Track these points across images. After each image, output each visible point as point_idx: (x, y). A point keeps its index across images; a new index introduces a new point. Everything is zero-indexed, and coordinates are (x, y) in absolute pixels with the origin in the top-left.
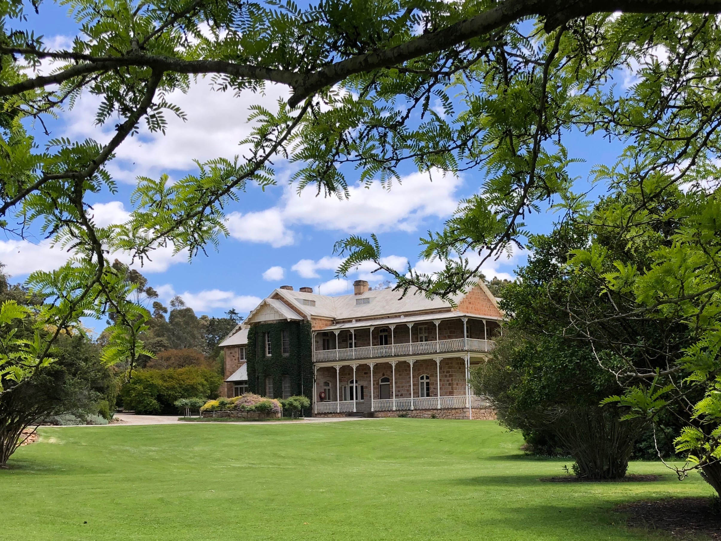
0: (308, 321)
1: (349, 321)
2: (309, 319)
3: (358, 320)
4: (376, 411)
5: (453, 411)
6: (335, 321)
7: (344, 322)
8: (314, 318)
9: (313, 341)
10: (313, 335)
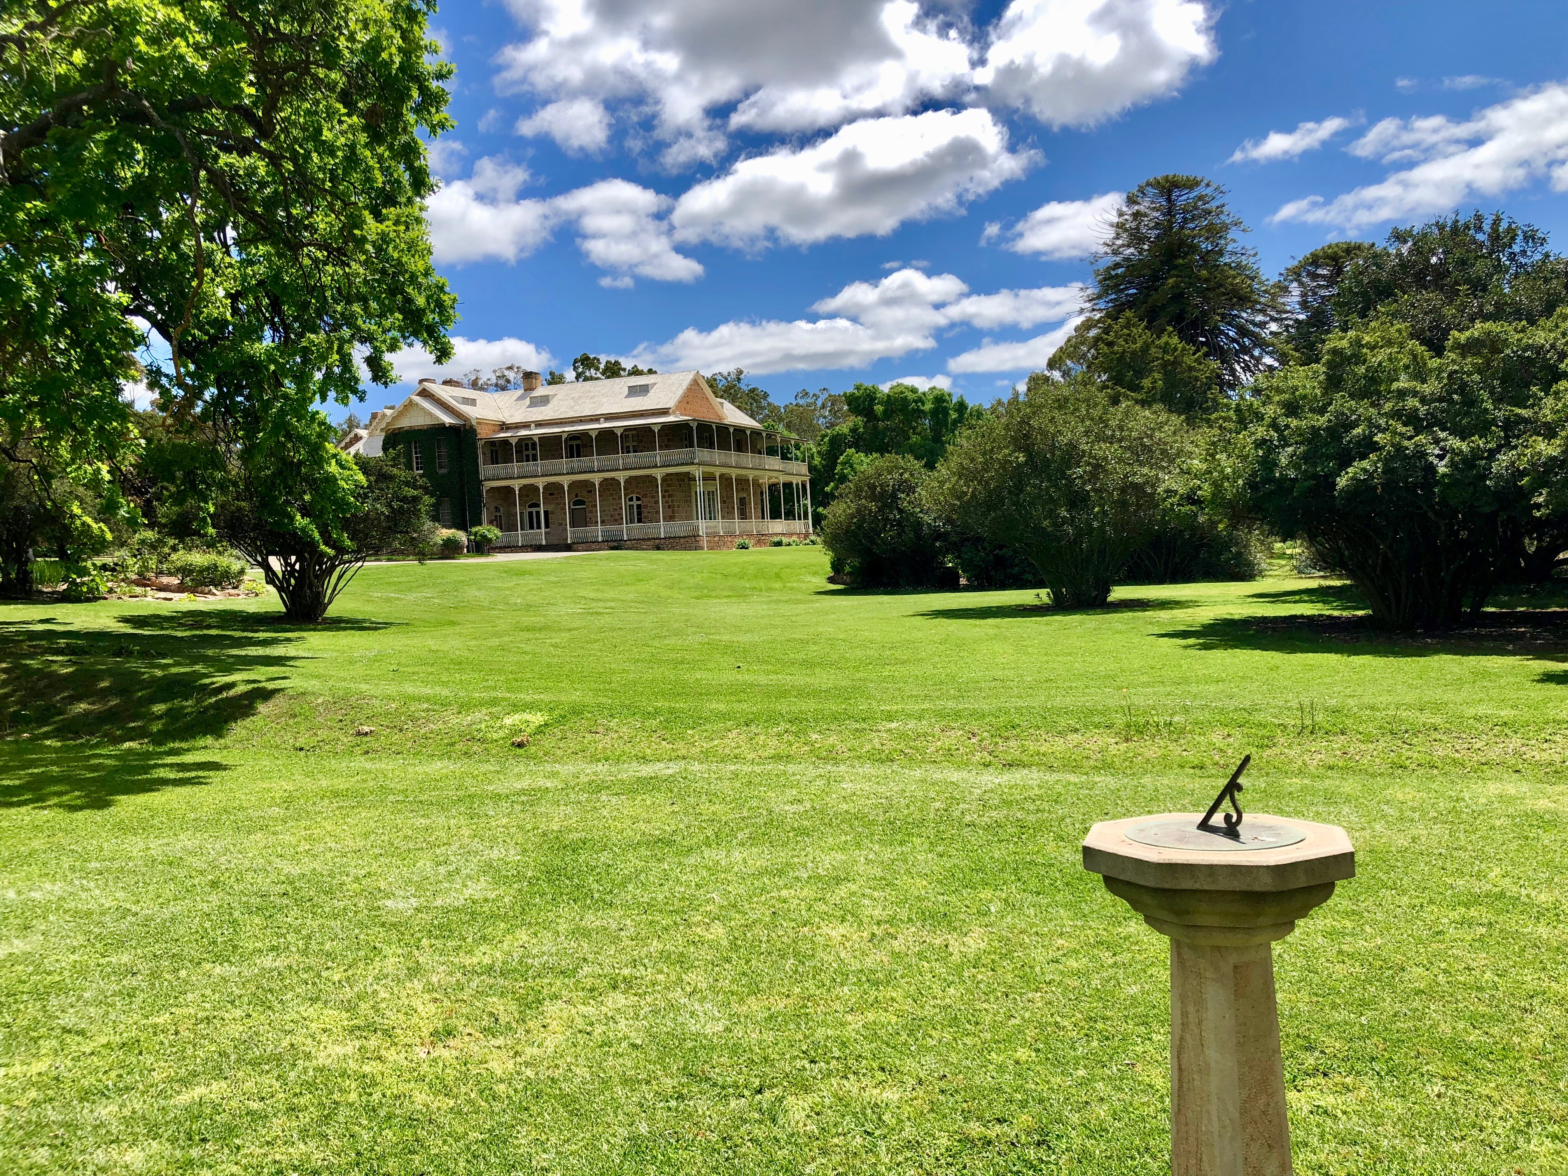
0: (471, 427)
1: (526, 425)
2: (474, 423)
3: (539, 424)
4: (574, 543)
5: (682, 540)
6: (504, 427)
7: (516, 427)
8: (480, 422)
9: (480, 452)
10: (480, 444)
